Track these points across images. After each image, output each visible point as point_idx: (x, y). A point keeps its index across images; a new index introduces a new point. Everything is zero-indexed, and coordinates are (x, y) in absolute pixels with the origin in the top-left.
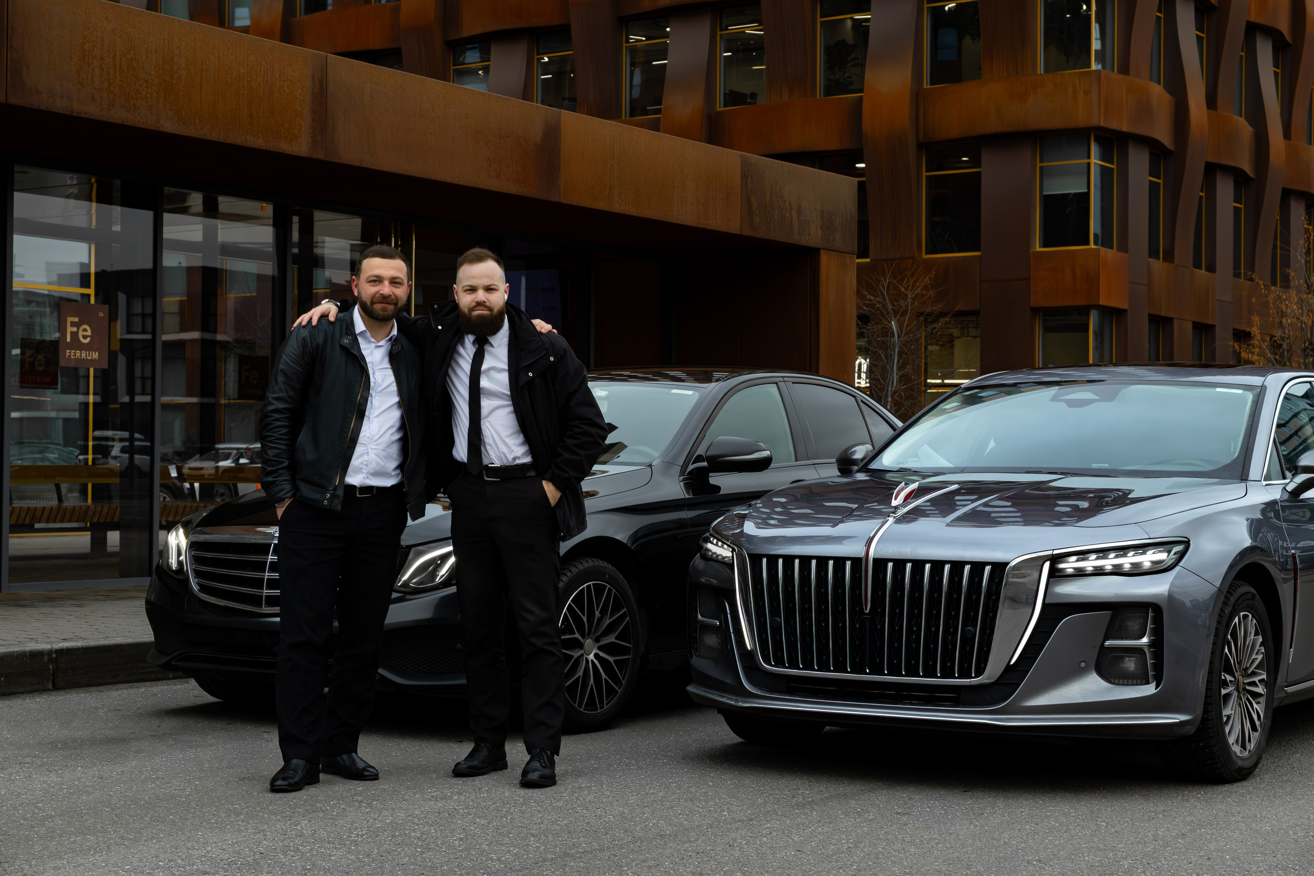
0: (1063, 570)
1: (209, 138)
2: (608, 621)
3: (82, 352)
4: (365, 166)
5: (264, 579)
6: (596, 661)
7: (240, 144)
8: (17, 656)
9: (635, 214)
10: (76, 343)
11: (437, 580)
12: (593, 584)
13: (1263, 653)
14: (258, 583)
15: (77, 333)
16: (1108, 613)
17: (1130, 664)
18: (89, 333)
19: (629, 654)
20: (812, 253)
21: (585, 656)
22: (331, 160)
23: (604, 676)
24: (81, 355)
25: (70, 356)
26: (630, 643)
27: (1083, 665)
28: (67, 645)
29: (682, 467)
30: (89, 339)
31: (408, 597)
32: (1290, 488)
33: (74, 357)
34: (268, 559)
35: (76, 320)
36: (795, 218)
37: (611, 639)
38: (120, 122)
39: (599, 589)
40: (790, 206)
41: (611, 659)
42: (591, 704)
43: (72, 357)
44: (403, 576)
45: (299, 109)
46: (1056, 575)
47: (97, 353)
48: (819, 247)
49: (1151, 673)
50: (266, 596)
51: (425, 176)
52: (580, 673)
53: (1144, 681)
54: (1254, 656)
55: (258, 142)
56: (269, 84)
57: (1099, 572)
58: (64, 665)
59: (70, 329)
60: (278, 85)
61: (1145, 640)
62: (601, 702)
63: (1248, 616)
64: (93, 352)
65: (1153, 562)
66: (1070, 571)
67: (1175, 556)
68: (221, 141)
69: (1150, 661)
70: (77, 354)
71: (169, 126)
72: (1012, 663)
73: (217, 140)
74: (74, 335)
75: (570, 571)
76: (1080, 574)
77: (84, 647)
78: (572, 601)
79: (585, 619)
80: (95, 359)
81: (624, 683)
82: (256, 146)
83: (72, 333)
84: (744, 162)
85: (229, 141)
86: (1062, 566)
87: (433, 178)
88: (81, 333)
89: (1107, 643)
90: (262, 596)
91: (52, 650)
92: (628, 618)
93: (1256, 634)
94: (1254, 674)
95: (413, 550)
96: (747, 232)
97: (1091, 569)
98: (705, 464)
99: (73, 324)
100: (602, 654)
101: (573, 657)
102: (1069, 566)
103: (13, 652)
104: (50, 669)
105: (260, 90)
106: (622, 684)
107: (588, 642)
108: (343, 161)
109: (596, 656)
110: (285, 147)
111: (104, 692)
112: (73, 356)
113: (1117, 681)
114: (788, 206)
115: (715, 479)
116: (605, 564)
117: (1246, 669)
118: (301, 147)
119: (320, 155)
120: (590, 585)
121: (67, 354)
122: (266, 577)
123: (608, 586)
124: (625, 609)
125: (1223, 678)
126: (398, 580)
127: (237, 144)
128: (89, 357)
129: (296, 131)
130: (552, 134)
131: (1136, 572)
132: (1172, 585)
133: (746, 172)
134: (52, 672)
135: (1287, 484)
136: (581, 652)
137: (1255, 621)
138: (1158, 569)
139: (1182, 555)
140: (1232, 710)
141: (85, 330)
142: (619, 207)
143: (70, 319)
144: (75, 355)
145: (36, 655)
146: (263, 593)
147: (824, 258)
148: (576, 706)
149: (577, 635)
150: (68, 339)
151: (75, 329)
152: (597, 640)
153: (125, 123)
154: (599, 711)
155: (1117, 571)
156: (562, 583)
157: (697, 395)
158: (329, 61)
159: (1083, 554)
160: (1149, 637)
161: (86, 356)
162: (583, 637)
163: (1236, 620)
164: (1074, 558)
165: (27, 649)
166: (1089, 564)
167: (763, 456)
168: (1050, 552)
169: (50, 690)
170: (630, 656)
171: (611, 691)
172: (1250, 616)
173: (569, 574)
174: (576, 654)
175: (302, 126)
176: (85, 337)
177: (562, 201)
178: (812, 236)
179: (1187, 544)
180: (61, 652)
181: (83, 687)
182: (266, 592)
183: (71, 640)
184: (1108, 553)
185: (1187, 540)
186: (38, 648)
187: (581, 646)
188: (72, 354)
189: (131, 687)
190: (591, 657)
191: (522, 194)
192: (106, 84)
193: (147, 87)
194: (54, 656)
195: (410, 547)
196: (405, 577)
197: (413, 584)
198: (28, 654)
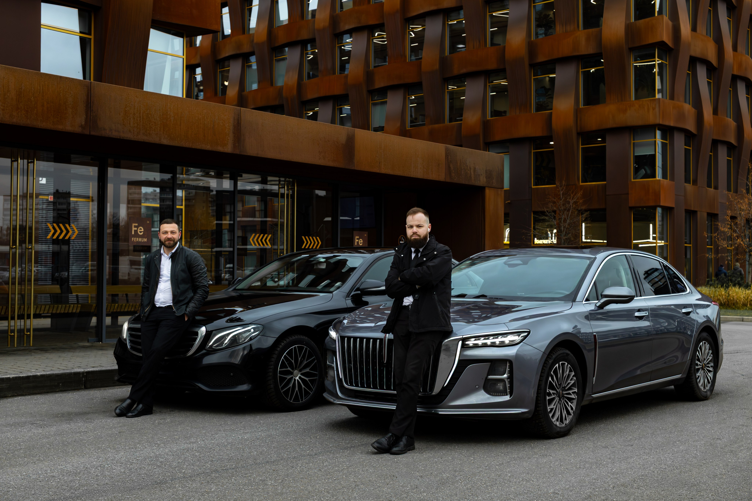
0: (468, 344)
1: (184, 146)
2: (305, 362)
3: (140, 238)
4: (259, 156)
6: (299, 380)
8: (68, 374)
9: (392, 174)
10: (136, 235)
11: (223, 346)
12: (297, 346)
13: (575, 380)
15: (137, 230)
16: (489, 364)
17: (500, 386)
18: (143, 230)
19: (317, 377)
20: (481, 190)
21: (294, 378)
22: (243, 154)
23: (303, 386)
24: (139, 240)
26: (317, 372)
27: (477, 387)
28: (91, 370)
29: (348, 293)
30: (142, 233)
31: (211, 353)
32: (598, 305)
35: (137, 225)
36: (472, 173)
37: (307, 370)
38: (143, 141)
39: (301, 349)
40: (470, 168)
41: (307, 379)
42: (296, 399)
45: (228, 132)
46: (465, 347)
48: (485, 186)
49: (508, 391)
51: (288, 160)
52: (291, 385)
53: (506, 394)
54: (569, 381)
55: (208, 147)
56: (213, 122)
57: (485, 345)
58: (90, 378)
59: (134, 229)
60: (217, 122)
62: (302, 398)
63: (565, 363)
64: (145, 239)
65: (510, 341)
66: (471, 345)
67: (522, 338)
68: (190, 147)
69: (508, 385)
71: (165, 141)
72: (445, 385)
73: (188, 147)
74: (136, 231)
75: (286, 340)
76: (476, 346)
77: (99, 370)
78: (286, 354)
79: (293, 361)
80: (145, 242)
81: (314, 389)
82: (207, 149)
84: (447, 149)
85: (193, 147)
86: (467, 343)
87: (292, 160)
88: (139, 231)
89: (490, 377)
91: (84, 372)
92: (316, 361)
93: (570, 371)
94: (570, 389)
95: (214, 332)
96: (448, 180)
97: (490, 343)
98: (359, 292)
99: (135, 227)
100: (302, 377)
101: (287, 378)
102: (471, 343)
103: (66, 373)
104: (83, 380)
105: (209, 125)
106: (313, 390)
107: (296, 372)
108: (249, 155)
109: (300, 377)
110: (220, 149)
111: (106, 390)
113: (493, 394)
114: (469, 168)
115: (365, 299)
116: (304, 337)
117: (565, 387)
118: (228, 149)
119: (237, 152)
120: (296, 347)
121: (133, 240)
123: (305, 347)
124: (314, 357)
125: (548, 391)
126: (207, 346)
127: (198, 148)
128: (143, 240)
129: (226, 142)
130: (351, 140)
131: (502, 345)
132: (518, 350)
133: (448, 153)
135: (597, 303)
136: (291, 376)
137: (569, 366)
138: (512, 344)
139: (525, 337)
140: (554, 405)
141: (141, 229)
142: (384, 171)
143: (134, 225)
144: (136, 240)
145: (77, 374)
147: (487, 191)
148: (289, 400)
149: (289, 369)
150: (133, 233)
151: (136, 229)
152: (300, 371)
153: (145, 141)
154: (301, 402)
155: (493, 345)
156: (281, 346)
158: (242, 110)
159: (477, 337)
160: (507, 374)
161: (141, 240)
162: (293, 369)
163: (557, 365)
164: (474, 339)
165: (72, 371)
166: (480, 342)
168: (461, 337)
169: (83, 389)
170: (317, 378)
171: (307, 393)
172: (566, 364)
173: (285, 342)
174: (289, 377)
175: (229, 140)
176: (141, 232)
177: (356, 169)
178: (482, 181)
179: (529, 333)
180: (88, 373)
181: (99, 388)
183: (97, 367)
184: (490, 337)
185: (529, 330)
186: (78, 371)
187: (292, 373)
188: (135, 240)
189: (120, 388)
190: (297, 378)
191: (335, 166)
192: (136, 125)
193: (155, 125)
194: (85, 374)
195: (212, 331)
196: (210, 344)
197: (214, 347)
198: (73, 374)
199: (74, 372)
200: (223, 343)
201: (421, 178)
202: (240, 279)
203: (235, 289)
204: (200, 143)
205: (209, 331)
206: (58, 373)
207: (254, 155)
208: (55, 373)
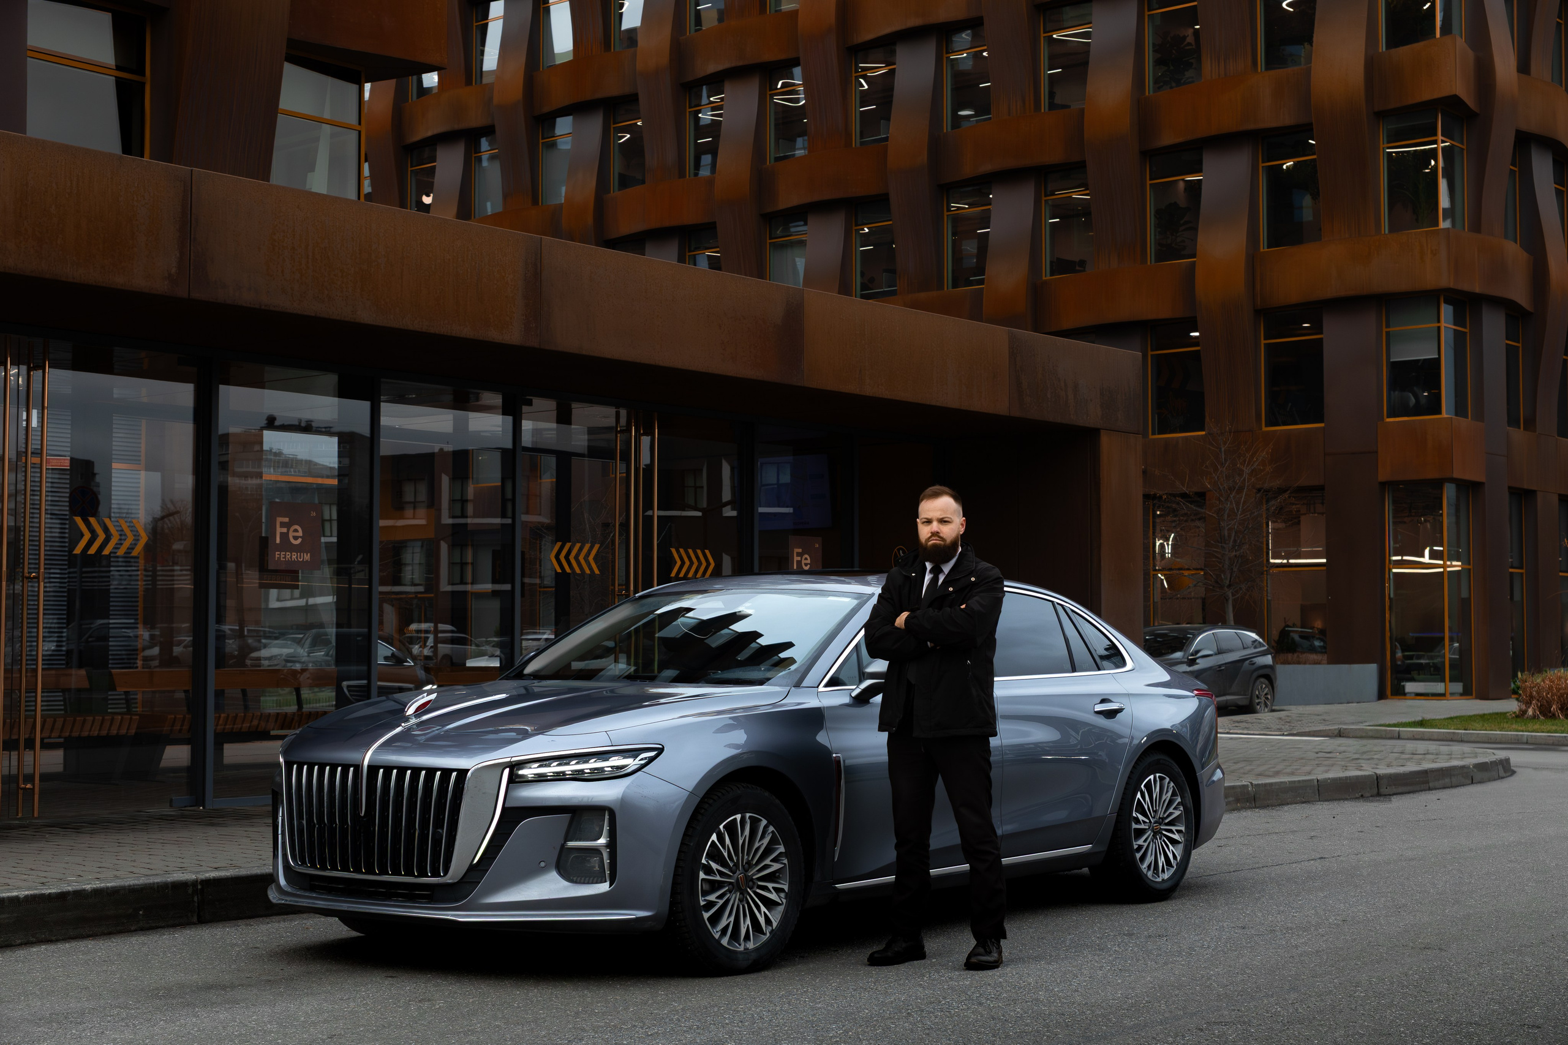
1: (410, 327)
4: (585, 353)
7: (445, 333)
8: (158, 886)
9: (890, 396)
10: (287, 545)
15: (289, 534)
18: (300, 534)
20: (1089, 436)
22: (547, 347)
24: (291, 557)
25: (280, 558)
28: (214, 875)
30: (299, 541)
35: (287, 520)
36: (1071, 396)
40: (1065, 385)
45: (511, 295)
47: (307, 556)
48: (1099, 427)
58: (210, 896)
59: (280, 529)
61: (602, 841)
64: (303, 555)
70: (289, 556)
74: (285, 536)
77: (231, 876)
83: (282, 534)
84: (1012, 340)
87: (659, 364)
88: (293, 534)
91: (197, 881)
96: (1016, 413)
99: (283, 525)
103: (154, 883)
104: (194, 902)
108: (560, 349)
110: (495, 335)
114: (1062, 385)
118: (513, 335)
119: (534, 343)
121: (277, 556)
127: (442, 333)
129: (507, 318)
130: (794, 315)
133: (1015, 349)
134: (196, 904)
141: (296, 531)
142: (870, 389)
143: (280, 520)
144: (286, 557)
145: (179, 887)
147: (1105, 440)
150: (279, 541)
151: (285, 530)
153: (318, 315)
158: (543, 243)
165: (168, 880)
169: (194, 924)
175: (514, 313)
176: (297, 538)
177: (806, 385)
178: (1092, 415)
180: (207, 882)
181: (232, 920)
188: (282, 556)
191: (761, 378)
194: (199, 887)
198: (170, 886)
199: (172, 880)
201: (955, 407)
206: (134, 885)
207: (572, 351)
208: (127, 884)
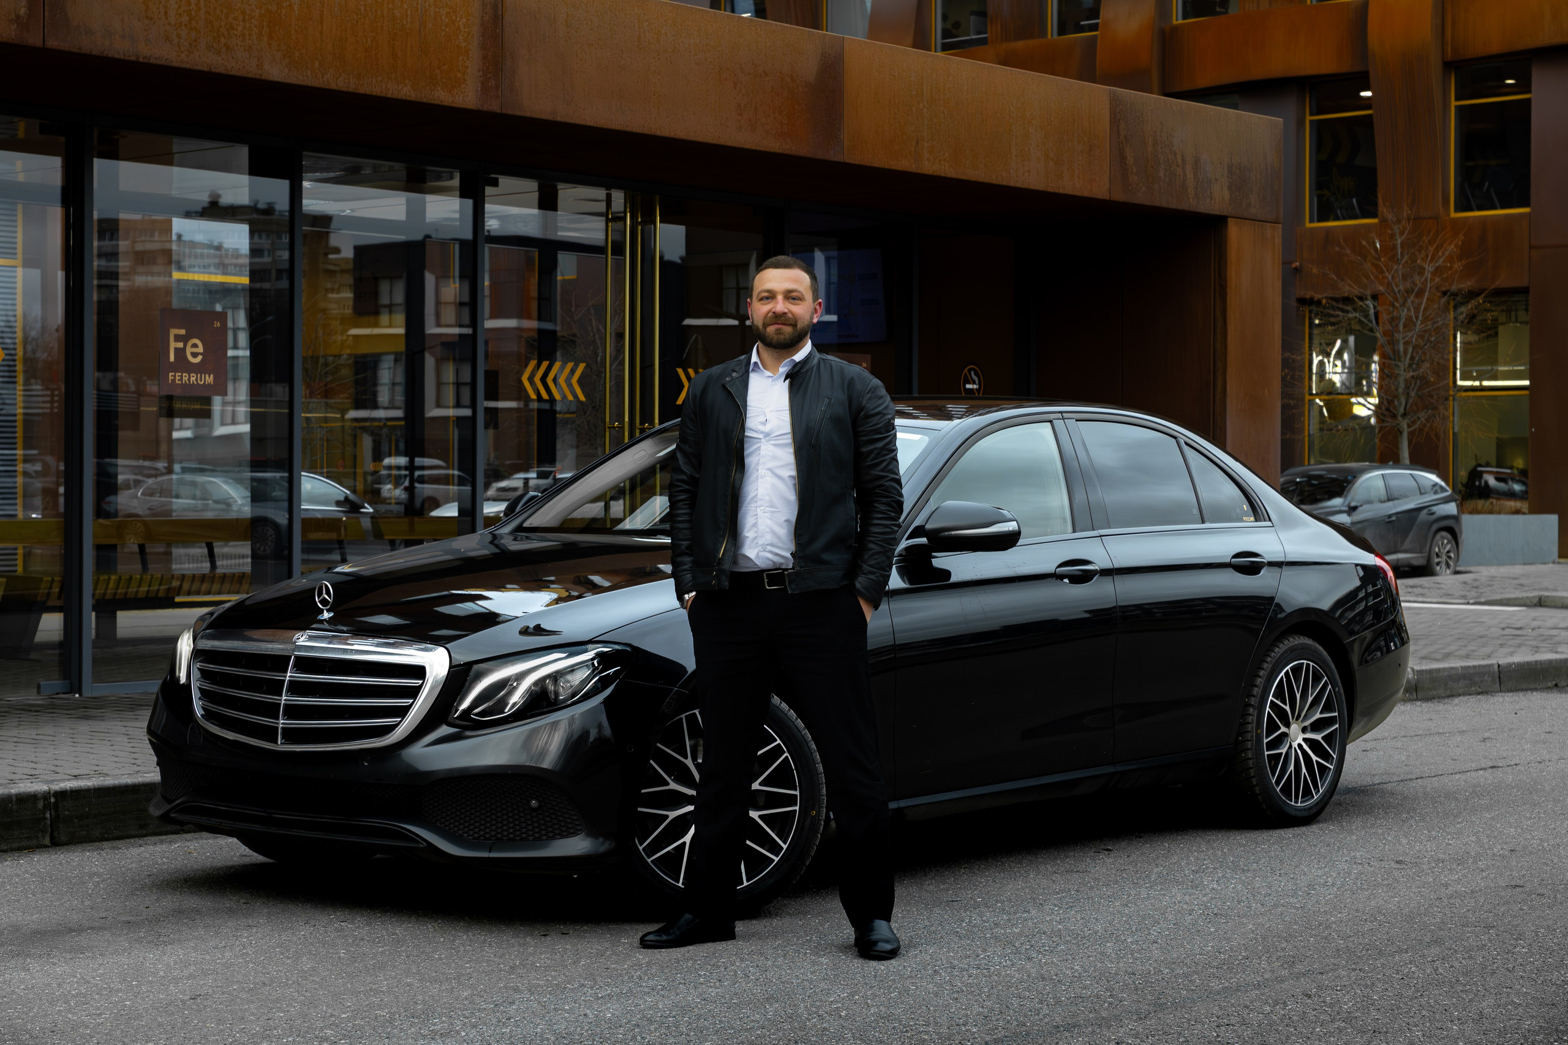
1: (333, 86)
3: (192, 375)
4: (559, 119)
5: (280, 704)
7: (378, 94)
9: (955, 176)
10: (182, 364)
11: (506, 711)
14: (272, 710)
15: (184, 350)
18: (200, 349)
20: (1216, 223)
22: (510, 112)
24: (189, 379)
25: (174, 381)
28: (72, 785)
30: (200, 358)
31: (468, 733)
33: (180, 382)
34: (285, 677)
35: (183, 332)
36: (1190, 175)
38: (206, 69)
40: (1183, 160)
43: (177, 382)
44: (460, 703)
45: (463, 45)
47: (212, 376)
48: (1227, 214)
50: (282, 728)
51: (647, 131)
55: (405, 91)
56: (419, 12)
58: (67, 813)
59: (173, 345)
60: (432, 13)
64: (207, 376)
68: (351, 90)
70: (184, 378)
71: (276, 71)
73: (345, 89)
74: (180, 352)
77: (96, 787)
80: (209, 384)
81: (785, 847)
82: (401, 96)
83: (176, 349)
84: (1115, 102)
85: (362, 91)
87: (659, 133)
88: (189, 350)
90: (277, 728)
91: (49, 793)
95: (476, 667)
96: (1120, 196)
98: (923, 540)
99: (178, 338)
104: (45, 818)
105: (407, 20)
106: (782, 848)
108: (528, 114)
110: (442, 96)
111: (120, 849)
112: (179, 380)
114: (1179, 160)
115: (942, 561)
118: (467, 96)
119: (494, 106)
121: (170, 378)
122: (283, 702)
126: (454, 710)
127: (374, 94)
128: (201, 381)
129: (459, 75)
130: (832, 70)
133: (1118, 114)
134: (49, 822)
141: (195, 346)
142: (929, 166)
143: (174, 332)
144: (181, 380)
145: (26, 800)
146: (278, 723)
147: (1234, 232)
150: (172, 358)
151: (180, 345)
153: (214, 70)
157: (926, 439)
161: (197, 380)
165: (13, 791)
167: (1006, 529)
169: (46, 846)
170: (795, 808)
175: (468, 67)
176: (195, 355)
177: (847, 161)
178: (1216, 200)
180: (62, 795)
181: (95, 841)
182: (282, 722)
183: (87, 776)
186: (29, 790)
188: (177, 378)
189: (162, 842)
191: (787, 152)
192: (185, 18)
193: (243, 20)
194: (53, 800)
195: (470, 664)
196: (465, 705)
197: (476, 715)
198: (14, 799)
199: (17, 792)
200: (503, 702)
201: (1038, 188)
202: (533, 497)
203: (520, 529)
204: (380, 78)
205: (460, 665)
207: (544, 117)
